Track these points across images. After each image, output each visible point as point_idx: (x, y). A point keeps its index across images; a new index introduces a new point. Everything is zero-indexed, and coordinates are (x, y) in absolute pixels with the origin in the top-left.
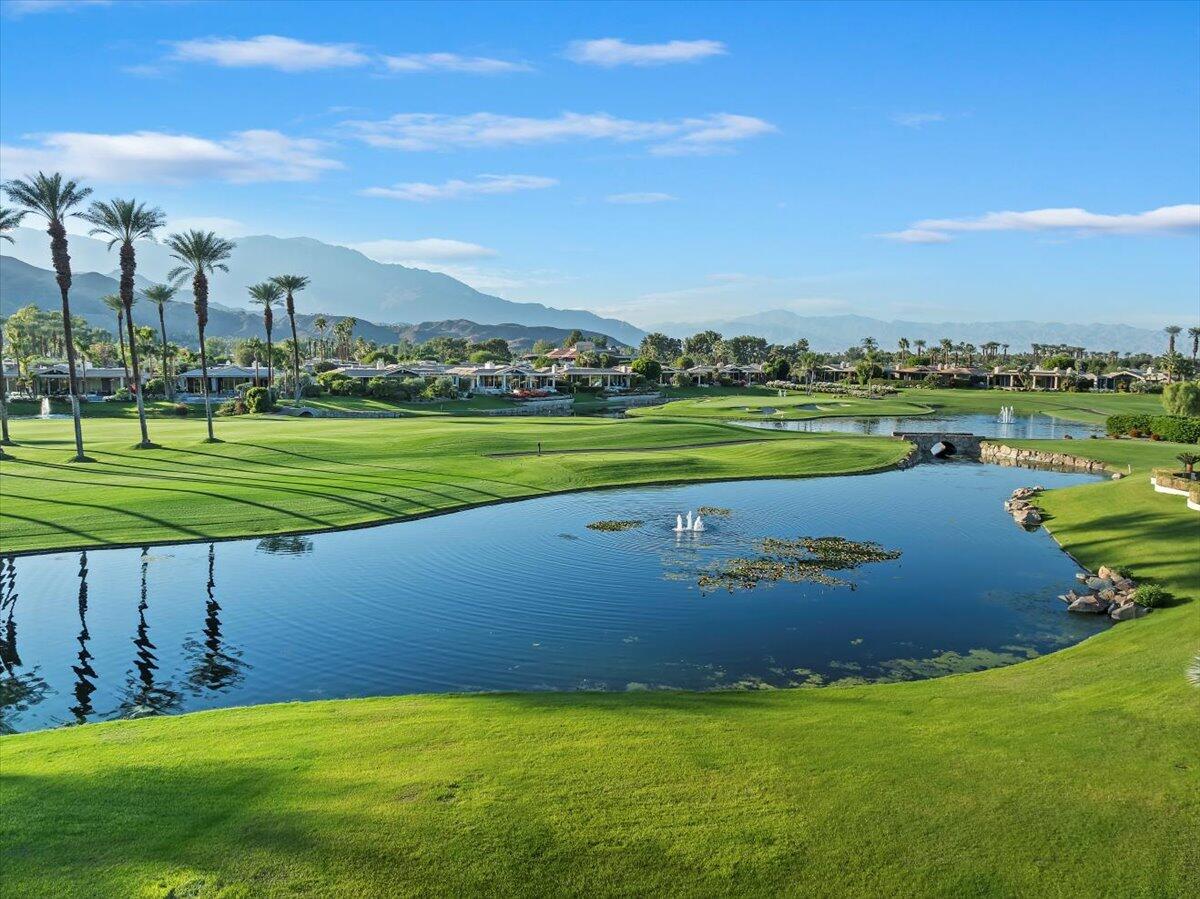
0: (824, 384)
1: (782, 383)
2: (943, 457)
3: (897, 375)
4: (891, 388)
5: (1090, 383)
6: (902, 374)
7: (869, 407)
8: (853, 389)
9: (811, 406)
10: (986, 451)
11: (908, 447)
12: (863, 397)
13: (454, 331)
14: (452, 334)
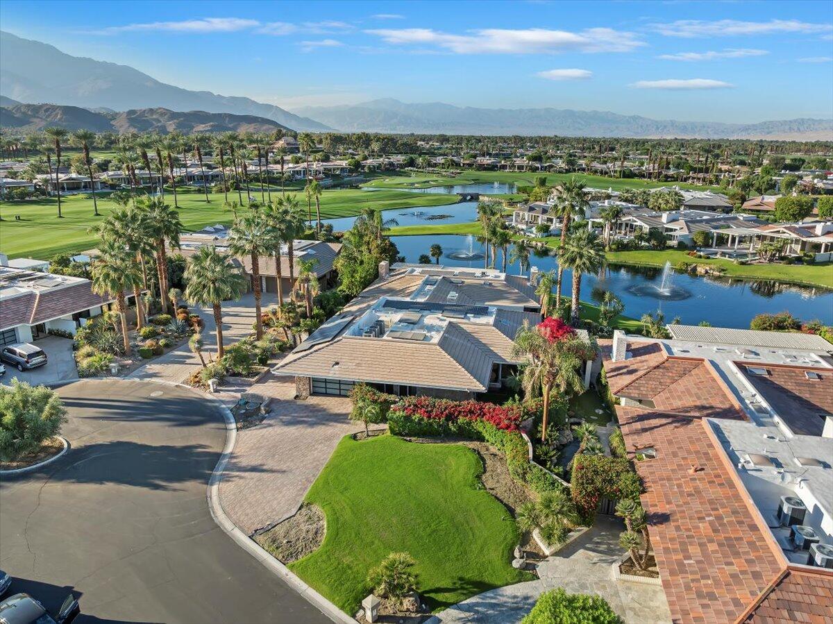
0: (431, 169)
1: (412, 168)
2: (470, 200)
3: (462, 165)
4: (459, 171)
5: (537, 168)
6: (464, 164)
7: (449, 181)
8: (443, 172)
9: (428, 182)
10: (481, 198)
11: (460, 198)
12: (447, 176)
13: (154, 117)
14: (154, 119)
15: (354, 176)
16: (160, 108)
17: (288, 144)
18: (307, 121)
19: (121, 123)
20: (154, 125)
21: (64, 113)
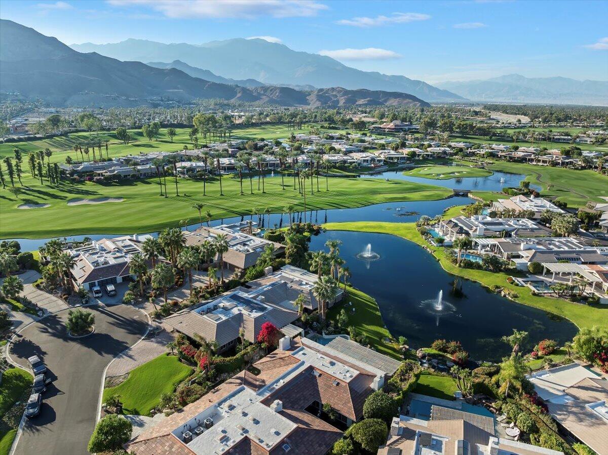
0: (473, 158)
2: (462, 195)
3: (499, 156)
5: (558, 164)
7: (471, 173)
9: (453, 173)
10: (469, 195)
13: (334, 93)
14: (333, 95)
15: (408, 164)
16: (338, 87)
17: (395, 126)
18: (446, 93)
19: (312, 98)
20: (332, 99)
21: (280, 92)
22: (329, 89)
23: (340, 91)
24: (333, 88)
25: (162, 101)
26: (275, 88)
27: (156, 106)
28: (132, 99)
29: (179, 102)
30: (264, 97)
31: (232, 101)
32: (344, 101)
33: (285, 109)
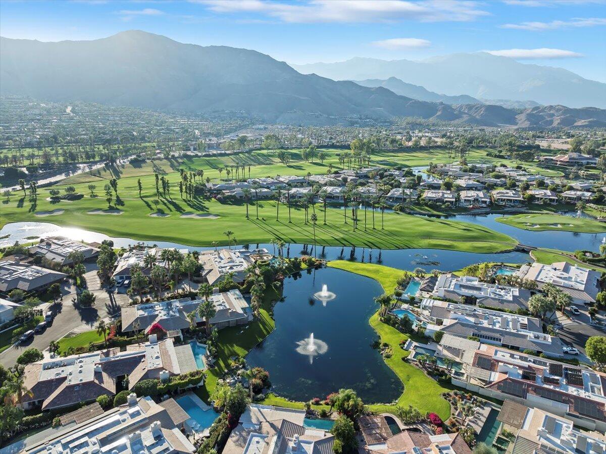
13: (551, 112)
14: (549, 114)
16: (559, 105)
17: (570, 159)
19: (521, 118)
20: (545, 118)
21: (486, 110)
22: (546, 107)
23: (558, 110)
24: (551, 106)
25: (361, 119)
26: (482, 106)
27: (352, 124)
28: (333, 117)
29: (376, 120)
30: (465, 116)
31: (432, 120)
32: (559, 121)
33: (480, 130)
